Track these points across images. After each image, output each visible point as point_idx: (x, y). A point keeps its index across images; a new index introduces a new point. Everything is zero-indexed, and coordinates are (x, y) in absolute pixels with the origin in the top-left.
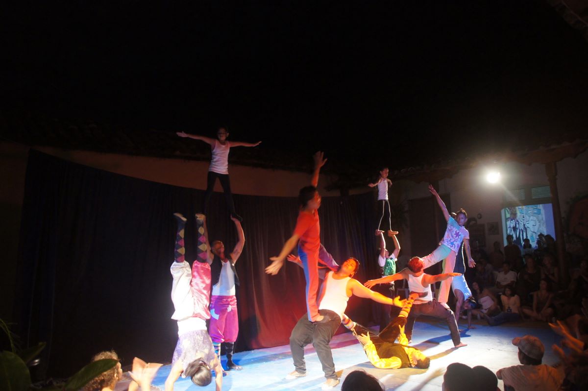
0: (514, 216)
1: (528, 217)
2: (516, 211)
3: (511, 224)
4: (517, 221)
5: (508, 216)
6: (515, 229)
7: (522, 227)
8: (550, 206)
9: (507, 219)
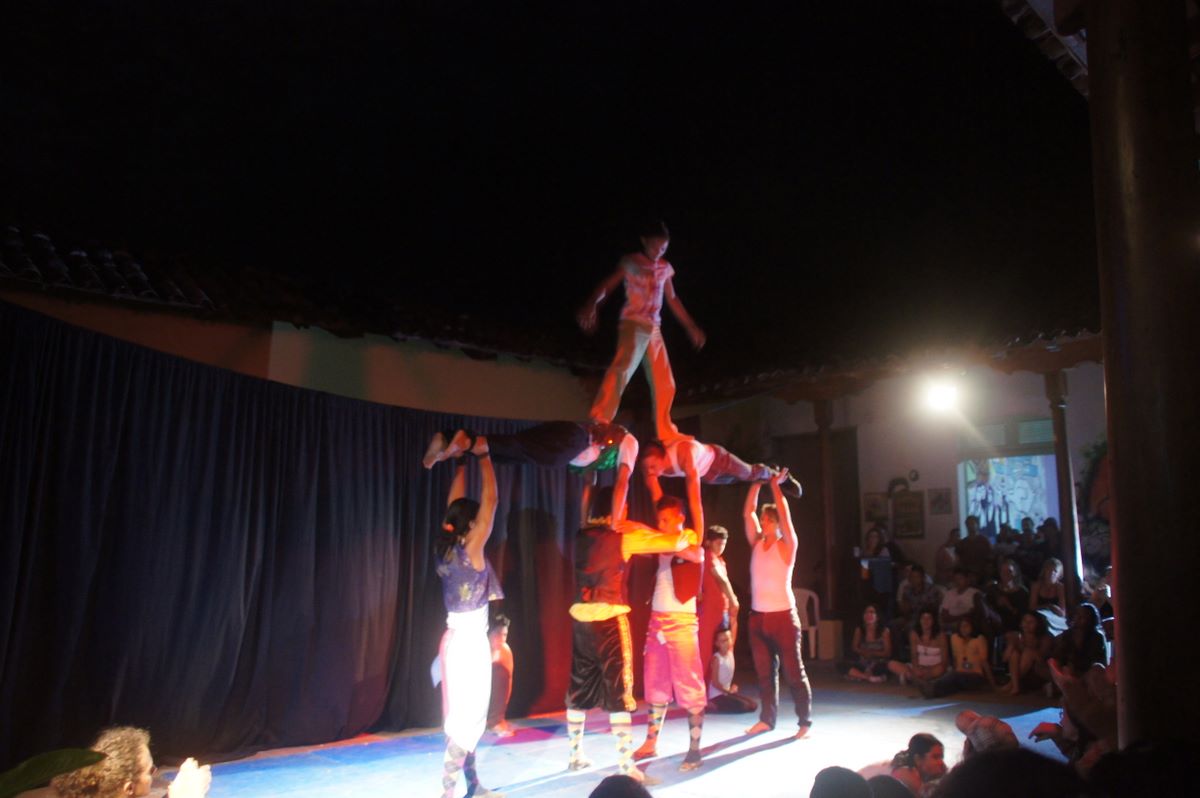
2: (988, 469)
4: (990, 488)
9: (969, 484)
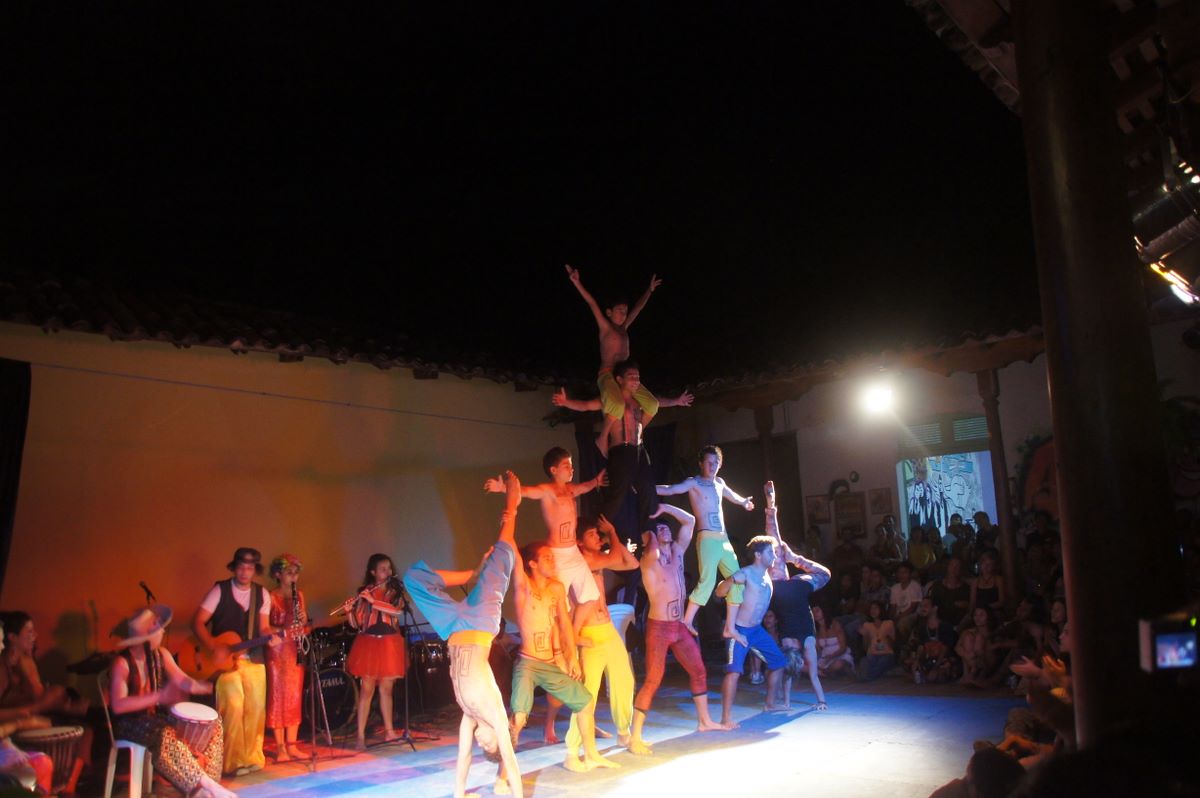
0: (921, 476)
1: (948, 479)
2: (925, 466)
3: (915, 492)
4: (929, 486)
5: (910, 475)
6: (923, 501)
7: (936, 498)
8: (987, 454)
9: (907, 483)
